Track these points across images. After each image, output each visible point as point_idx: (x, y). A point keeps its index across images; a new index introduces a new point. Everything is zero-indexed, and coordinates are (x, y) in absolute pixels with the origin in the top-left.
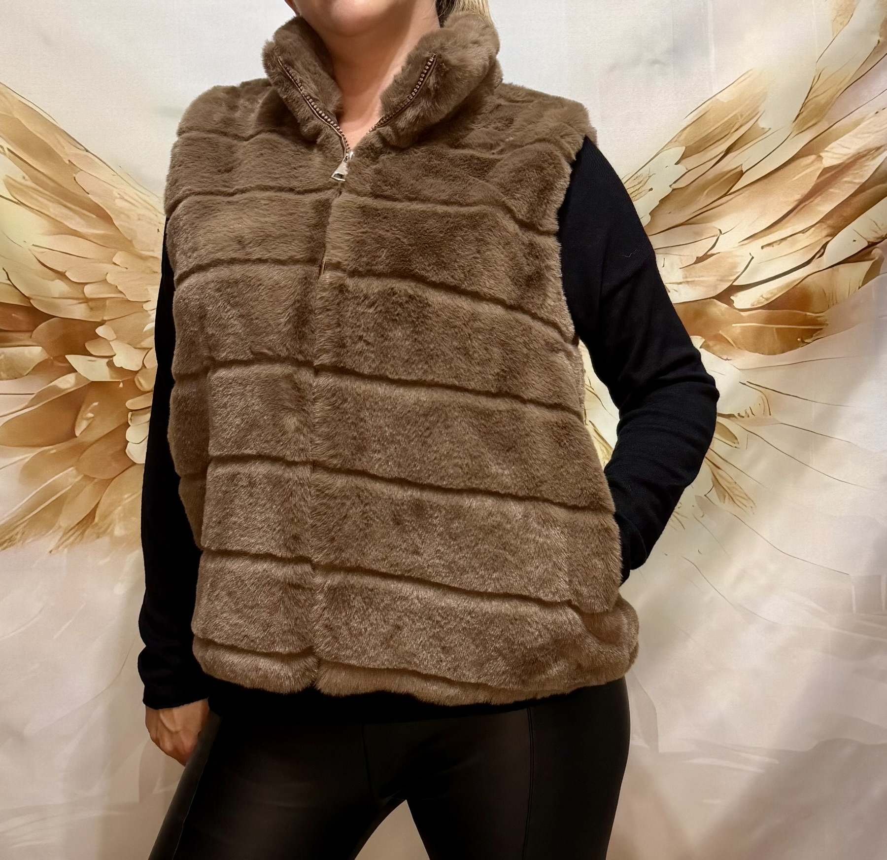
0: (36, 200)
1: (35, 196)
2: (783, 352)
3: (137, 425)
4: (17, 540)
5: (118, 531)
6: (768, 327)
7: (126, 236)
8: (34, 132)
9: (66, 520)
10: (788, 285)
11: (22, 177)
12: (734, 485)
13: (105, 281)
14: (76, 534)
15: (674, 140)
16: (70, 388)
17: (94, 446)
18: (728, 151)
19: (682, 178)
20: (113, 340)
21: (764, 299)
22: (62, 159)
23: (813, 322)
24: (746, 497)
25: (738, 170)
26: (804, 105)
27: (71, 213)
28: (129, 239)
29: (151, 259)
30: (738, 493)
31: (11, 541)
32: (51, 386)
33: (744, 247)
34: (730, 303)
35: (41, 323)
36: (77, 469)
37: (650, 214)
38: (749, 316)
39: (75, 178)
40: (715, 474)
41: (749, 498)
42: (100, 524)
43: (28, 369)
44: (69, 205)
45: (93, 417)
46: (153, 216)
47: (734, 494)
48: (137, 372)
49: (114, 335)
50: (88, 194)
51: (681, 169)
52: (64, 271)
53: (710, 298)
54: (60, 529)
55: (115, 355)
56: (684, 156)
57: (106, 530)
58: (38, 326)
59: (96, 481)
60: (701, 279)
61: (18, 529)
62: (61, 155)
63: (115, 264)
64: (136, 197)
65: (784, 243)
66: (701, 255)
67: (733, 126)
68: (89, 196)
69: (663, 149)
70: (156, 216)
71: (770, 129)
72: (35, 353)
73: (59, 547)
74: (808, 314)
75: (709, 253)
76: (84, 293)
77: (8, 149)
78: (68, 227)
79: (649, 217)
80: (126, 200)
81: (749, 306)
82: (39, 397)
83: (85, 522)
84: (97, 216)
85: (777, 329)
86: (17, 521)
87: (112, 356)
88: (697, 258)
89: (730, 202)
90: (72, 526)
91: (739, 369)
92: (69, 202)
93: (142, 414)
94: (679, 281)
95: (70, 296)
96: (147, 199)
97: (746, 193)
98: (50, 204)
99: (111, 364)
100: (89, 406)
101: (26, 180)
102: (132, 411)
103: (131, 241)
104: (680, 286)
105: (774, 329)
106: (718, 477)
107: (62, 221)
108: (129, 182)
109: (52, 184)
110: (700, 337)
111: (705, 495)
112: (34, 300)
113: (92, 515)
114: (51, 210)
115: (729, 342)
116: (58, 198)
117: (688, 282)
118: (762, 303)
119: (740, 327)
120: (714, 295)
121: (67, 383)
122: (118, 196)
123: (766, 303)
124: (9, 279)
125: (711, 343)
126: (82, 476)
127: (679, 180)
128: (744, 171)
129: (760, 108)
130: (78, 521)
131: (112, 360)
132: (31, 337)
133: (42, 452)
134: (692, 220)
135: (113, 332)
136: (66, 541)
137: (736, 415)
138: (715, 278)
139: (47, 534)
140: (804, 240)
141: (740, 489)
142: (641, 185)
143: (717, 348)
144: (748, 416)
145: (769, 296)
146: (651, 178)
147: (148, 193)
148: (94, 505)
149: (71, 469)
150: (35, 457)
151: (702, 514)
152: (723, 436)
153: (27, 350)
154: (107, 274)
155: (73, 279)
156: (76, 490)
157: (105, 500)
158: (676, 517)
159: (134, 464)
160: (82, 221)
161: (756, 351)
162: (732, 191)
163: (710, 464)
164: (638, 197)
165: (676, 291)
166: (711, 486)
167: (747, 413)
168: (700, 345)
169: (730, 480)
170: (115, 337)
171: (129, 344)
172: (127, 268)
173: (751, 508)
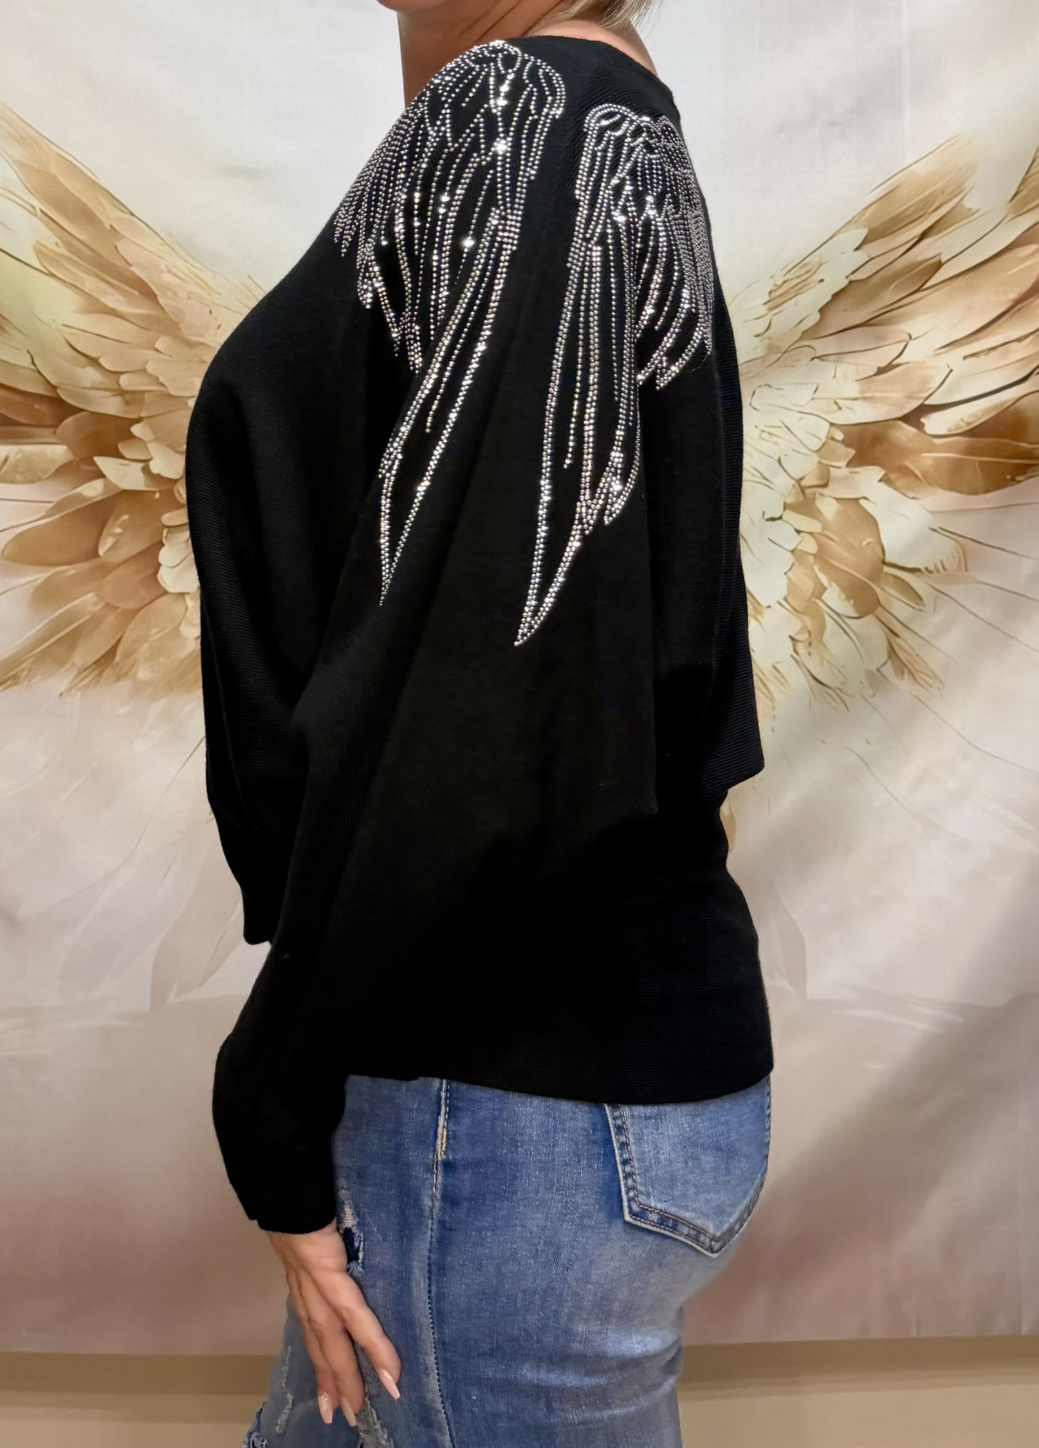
0: (71, 272)
1: (69, 267)
2: (987, 491)
3: (172, 545)
4: (22, 679)
5: (143, 674)
6: (968, 460)
7: (173, 317)
8: (72, 191)
9: (83, 656)
10: (996, 407)
11: (54, 244)
12: (916, 658)
13: (144, 370)
14: (92, 676)
15: (854, 220)
16: (95, 497)
17: (120, 568)
18: (923, 236)
19: (864, 267)
20: (152, 441)
21: (964, 424)
22: (101, 222)
23: (1028, 455)
24: (931, 674)
25: (936, 259)
26: (1024, 181)
27: (109, 289)
28: (176, 320)
29: (202, 346)
30: (924, 670)
31: (15, 679)
32: (73, 495)
33: (941, 356)
34: (920, 426)
35: (67, 418)
36: (98, 596)
37: (819, 311)
38: (944, 444)
39: (116, 247)
40: (892, 642)
41: (936, 677)
42: (121, 664)
43: (46, 473)
44: (108, 278)
45: (121, 534)
46: (206, 295)
47: (915, 670)
48: (176, 481)
49: (152, 435)
50: (131, 265)
51: (862, 256)
52: (97, 356)
53: (894, 419)
54: (74, 668)
55: (151, 459)
56: (866, 241)
57: (128, 671)
58: (63, 421)
59: (119, 611)
60: (884, 395)
61: (24, 665)
62: (103, 219)
63: (157, 350)
64: (187, 272)
65: (993, 353)
66: (883, 364)
67: (931, 206)
68: (132, 267)
69: (838, 231)
70: (210, 294)
71: (978, 210)
72: (58, 452)
73: (71, 689)
74: (1022, 444)
75: (895, 362)
76: (118, 383)
77: (42, 211)
78: (105, 305)
79: (817, 316)
80: (175, 275)
81: (944, 432)
82: (59, 507)
83: (103, 660)
84: (140, 292)
85: (981, 463)
86: (25, 655)
88: (879, 368)
89: (923, 300)
90: (88, 665)
91: (930, 512)
92: (108, 274)
94: (854, 397)
95: (103, 386)
96: (199, 273)
97: (946, 288)
98: (85, 276)
99: (146, 470)
100: (117, 518)
101: (59, 247)
102: (168, 527)
103: (177, 324)
104: (855, 402)
105: (977, 463)
106: (895, 647)
107: (97, 296)
108: (181, 254)
109: (88, 252)
110: (877, 468)
111: (878, 670)
112: (62, 389)
113: (111, 653)
114: (87, 284)
115: (916, 475)
116: (96, 270)
117: (865, 398)
118: (961, 428)
119: (934, 458)
120: (899, 416)
121: (93, 490)
122: (165, 269)
123: (967, 428)
124: (34, 364)
125: (893, 476)
126: (103, 604)
127: (860, 270)
128: (943, 261)
129: (966, 184)
130: (95, 659)
131: (148, 466)
132: (55, 433)
133: (57, 573)
134: (872, 321)
135: (151, 431)
136: (79, 682)
137: (923, 569)
138: (901, 394)
139: (59, 672)
140: (1020, 351)
141: (923, 664)
142: (809, 274)
143: (901, 483)
144: (938, 571)
145: (971, 420)
146: (822, 267)
147: (202, 267)
148: (114, 641)
149: (91, 595)
150: (49, 578)
151: (872, 693)
152: (903, 595)
153: (49, 449)
154: (147, 362)
155: (108, 367)
156: (95, 621)
157: (129, 635)
158: (838, 695)
159: (166, 592)
160: (121, 298)
161: (951, 489)
162: (926, 286)
163: (886, 629)
164: (804, 289)
165: (850, 409)
166: (886, 657)
167: (936, 567)
168: (879, 478)
169: (910, 650)
170: (153, 437)
171: (169, 446)
172: (171, 356)
173: (939, 688)
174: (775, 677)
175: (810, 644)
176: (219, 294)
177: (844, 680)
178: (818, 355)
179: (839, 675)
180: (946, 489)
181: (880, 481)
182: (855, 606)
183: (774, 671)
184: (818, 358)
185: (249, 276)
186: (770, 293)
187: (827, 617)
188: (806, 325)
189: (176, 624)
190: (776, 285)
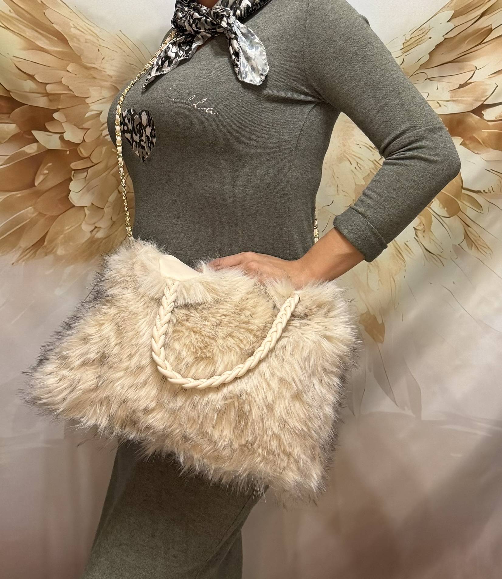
0: (18, 26)
1: (17, 24)
3: (77, 180)
5: (60, 251)
7: (76, 53)
11: (8, 11)
12: (478, 238)
13: (60, 82)
14: (31, 253)
15: (447, 6)
16: (34, 153)
17: (47, 193)
18: (483, 15)
19: (452, 31)
20: (64, 122)
24: (487, 247)
25: (489, 27)
27: (40, 36)
28: (79, 55)
29: (93, 69)
30: (481, 244)
32: (20, 151)
33: (492, 78)
34: (481, 116)
35: (16, 109)
36: (34, 208)
37: (429, 54)
38: (493, 125)
39: (44, 14)
40: (467, 230)
41: (489, 248)
42: (48, 247)
43: (5, 139)
45: (48, 173)
47: (478, 245)
48: (79, 144)
49: (65, 119)
50: (53, 23)
51: (451, 25)
52: (33, 74)
53: (468, 112)
54: (20, 249)
55: (65, 132)
56: (453, 17)
57: (52, 250)
58: (14, 110)
59: (47, 216)
60: (462, 99)
63: (68, 71)
64: (85, 28)
66: (462, 83)
68: (53, 25)
69: (439, 11)
70: (98, 40)
72: (11, 128)
73: (18, 261)
75: (469, 82)
76: (46, 89)
78: (38, 46)
79: (428, 57)
80: (78, 29)
81: (493, 119)
82: (11, 159)
83: (37, 244)
84: (58, 39)
87: (63, 133)
88: (460, 84)
89: (484, 48)
90: (29, 247)
91: (485, 161)
92: (40, 29)
93: (81, 173)
94: (447, 100)
95: (36, 91)
96: (92, 28)
97: (495, 43)
98: (26, 30)
99: (62, 138)
100: (45, 165)
101: (11, 13)
102: (74, 170)
104: (448, 103)
106: (468, 233)
107: (34, 41)
108: (81, 17)
109: (28, 16)
110: (460, 138)
111: (459, 244)
112: (12, 92)
113: (43, 240)
114: (27, 34)
115: (478, 142)
116: (32, 25)
117: (453, 100)
119: (488, 132)
120: (471, 110)
121: (31, 149)
122: (73, 26)
125: (467, 142)
126: (37, 213)
127: (450, 33)
128: (493, 28)
130: (33, 244)
131: (63, 135)
132: (9, 117)
133: (11, 195)
134: (456, 60)
135: (64, 116)
136: (23, 257)
137: (482, 191)
138: (472, 98)
139: (11, 252)
141: (482, 241)
142: (424, 34)
143: (470, 146)
144: (490, 192)
146: (431, 30)
147: (94, 25)
148: (44, 234)
149: (30, 208)
150: (5, 198)
151: (456, 257)
152: (472, 205)
153: (5, 126)
154: (62, 77)
155: (39, 81)
156: (32, 223)
157: (52, 230)
158: (439, 258)
159: (74, 206)
160: (47, 42)
161: (497, 149)
162: (484, 41)
163: (463, 223)
164: (421, 42)
165: (445, 106)
166: (464, 237)
167: (489, 190)
168: (460, 143)
169: (476, 235)
170: (66, 120)
171: (74, 125)
172: (76, 74)
173: (490, 254)
174: (406, 250)
175: (424, 232)
176: (104, 40)
177: (442, 250)
178: (428, 78)
179: (439, 247)
180: (493, 149)
181: (461, 145)
182: (447, 211)
183: (405, 246)
184: (428, 79)
185: (120, 31)
186: (403, 44)
187: (433, 216)
188: (422, 62)
189: (78, 224)
190: (406, 40)
